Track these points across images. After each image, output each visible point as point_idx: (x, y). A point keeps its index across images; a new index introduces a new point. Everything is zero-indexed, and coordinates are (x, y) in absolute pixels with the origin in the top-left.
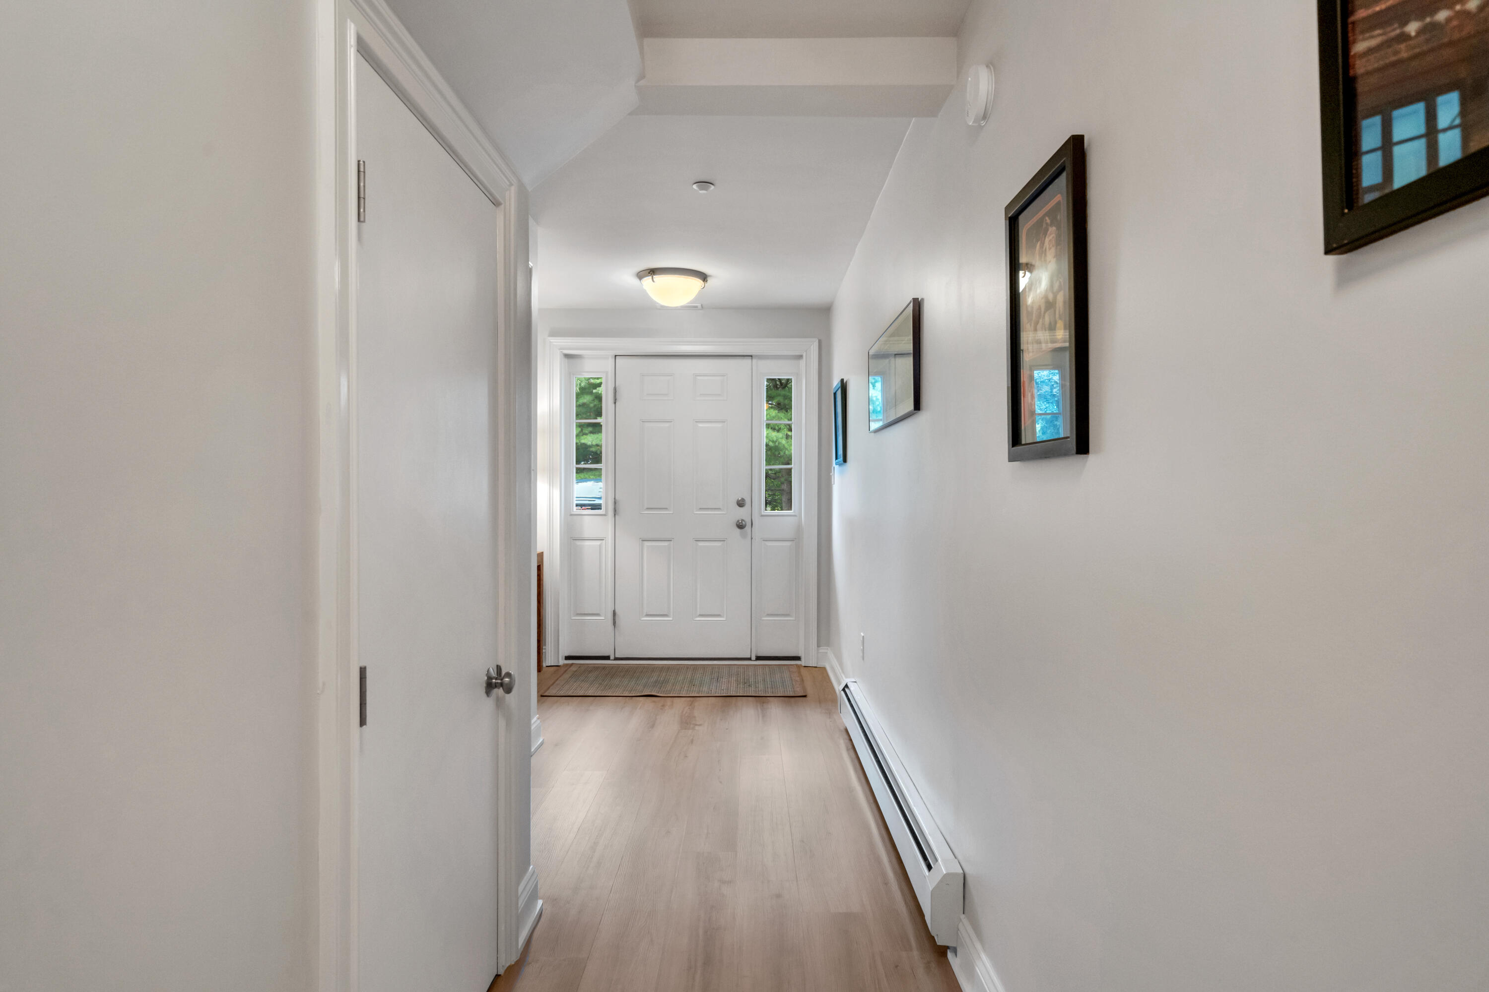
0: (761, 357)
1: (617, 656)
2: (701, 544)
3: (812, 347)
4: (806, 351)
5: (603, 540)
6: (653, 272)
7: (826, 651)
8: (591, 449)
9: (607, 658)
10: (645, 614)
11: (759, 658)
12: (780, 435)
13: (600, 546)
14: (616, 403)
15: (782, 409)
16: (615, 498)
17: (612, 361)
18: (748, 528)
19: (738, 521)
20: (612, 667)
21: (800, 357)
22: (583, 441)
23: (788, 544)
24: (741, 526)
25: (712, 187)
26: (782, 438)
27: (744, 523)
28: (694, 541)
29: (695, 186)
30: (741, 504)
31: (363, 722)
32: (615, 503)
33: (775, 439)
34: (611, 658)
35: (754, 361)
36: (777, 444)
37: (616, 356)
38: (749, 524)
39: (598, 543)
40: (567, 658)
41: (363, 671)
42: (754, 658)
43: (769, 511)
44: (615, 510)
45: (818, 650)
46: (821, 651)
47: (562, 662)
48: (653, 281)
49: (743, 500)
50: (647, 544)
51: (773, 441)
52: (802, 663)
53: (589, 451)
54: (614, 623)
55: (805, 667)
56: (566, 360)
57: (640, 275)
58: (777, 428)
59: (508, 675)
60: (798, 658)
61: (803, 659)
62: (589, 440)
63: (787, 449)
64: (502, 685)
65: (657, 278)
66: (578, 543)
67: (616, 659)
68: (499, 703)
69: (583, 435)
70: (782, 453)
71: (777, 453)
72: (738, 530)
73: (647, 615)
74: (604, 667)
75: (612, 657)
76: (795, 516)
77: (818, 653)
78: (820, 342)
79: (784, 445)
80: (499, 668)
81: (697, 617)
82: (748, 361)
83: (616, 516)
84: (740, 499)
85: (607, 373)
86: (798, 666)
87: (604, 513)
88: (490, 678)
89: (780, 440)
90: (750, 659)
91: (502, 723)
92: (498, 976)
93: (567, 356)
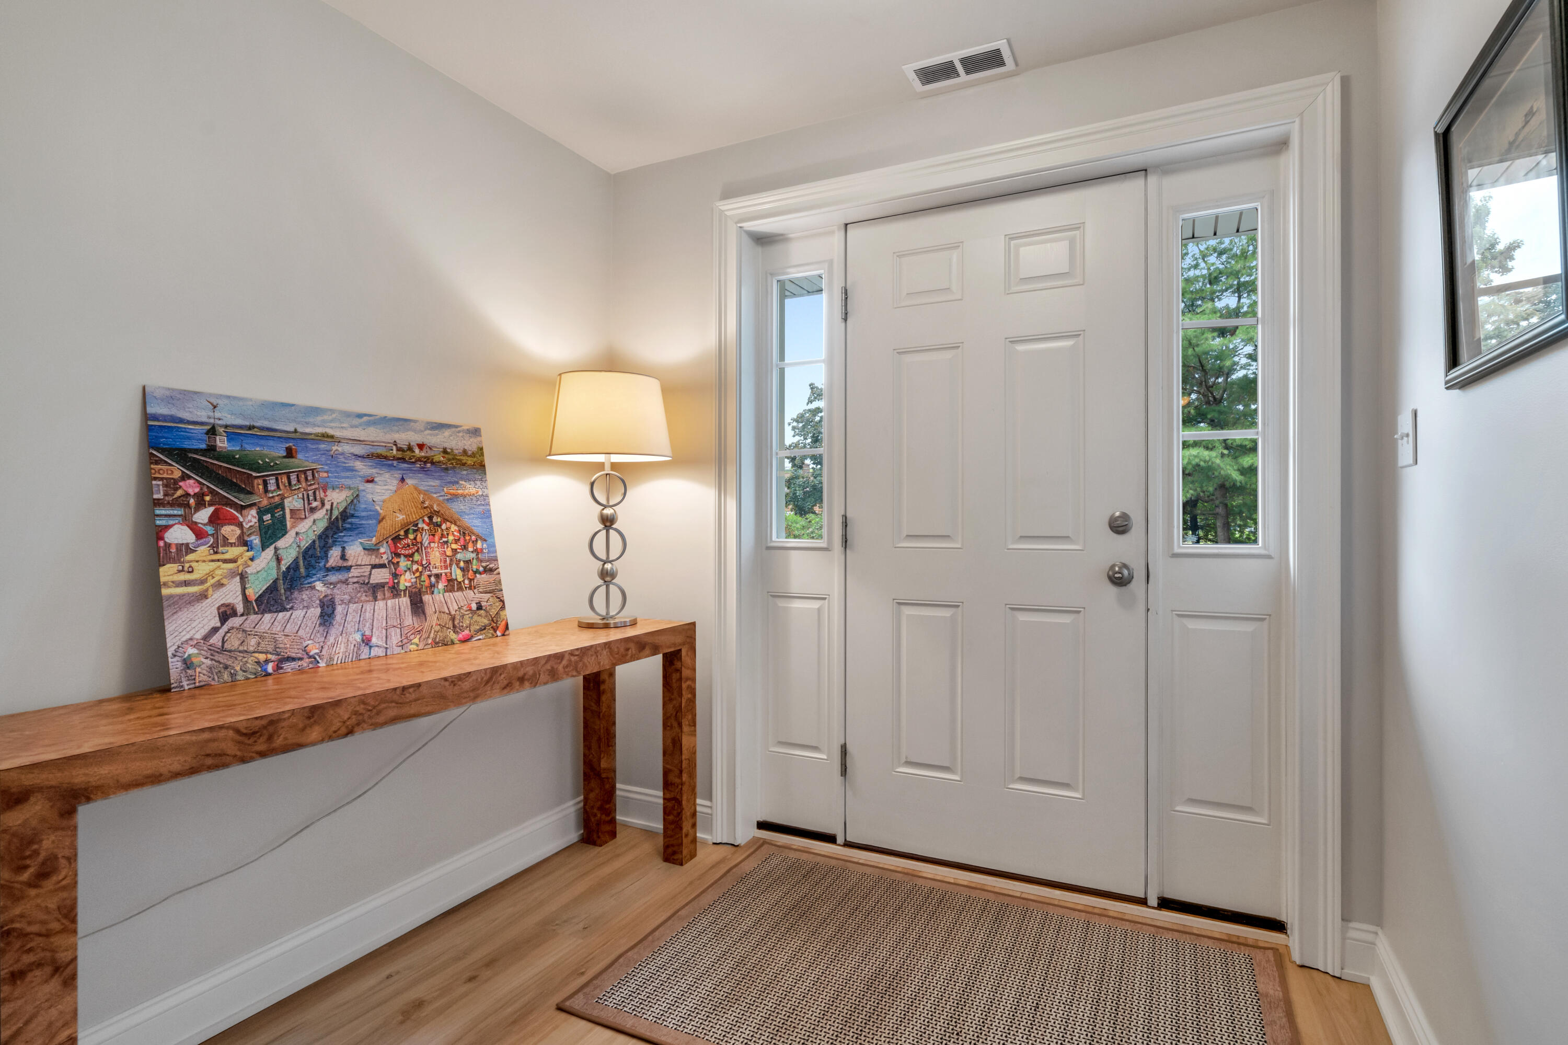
0: (1168, 167)
1: (849, 838)
2: (1022, 617)
3: (1321, 97)
4: (1302, 116)
5: (825, 599)
7: (1370, 937)
9: (832, 839)
10: (903, 758)
11: (1166, 904)
12: (1213, 454)
13: (819, 610)
14: (848, 320)
15: (1216, 426)
16: (845, 516)
17: (839, 233)
18: (1137, 585)
19: (1113, 566)
20: (840, 858)
21: (1281, 145)
23: (1248, 627)
24: (1119, 579)
26: (1216, 457)
27: (1126, 572)
28: (1008, 610)
30: (1119, 526)
32: (845, 524)
33: (1207, 458)
34: (837, 841)
35: (1152, 179)
36: (1210, 463)
37: (846, 225)
38: (1139, 575)
39: (815, 605)
40: (762, 825)
42: (1153, 901)
43: (1190, 547)
44: (845, 540)
45: (1344, 931)
46: (1352, 934)
49: (1125, 516)
50: (907, 611)
51: (1205, 461)
52: (1292, 949)
54: (844, 771)
55: (1302, 966)
56: (759, 249)
58: (1210, 446)
60: (1277, 926)
61: (1294, 935)
63: (1222, 469)
66: (781, 603)
67: (848, 845)
70: (1216, 474)
71: (1210, 473)
72: (1113, 590)
73: (909, 763)
74: (822, 861)
75: (840, 840)
76: (1269, 557)
77: (1344, 939)
78: (1345, 83)
79: (1219, 466)
81: (1014, 782)
82: (1136, 184)
83: (848, 551)
84: (1117, 514)
85: (830, 260)
87: (824, 545)
89: (1213, 460)
90: (1143, 902)
93: (759, 239)
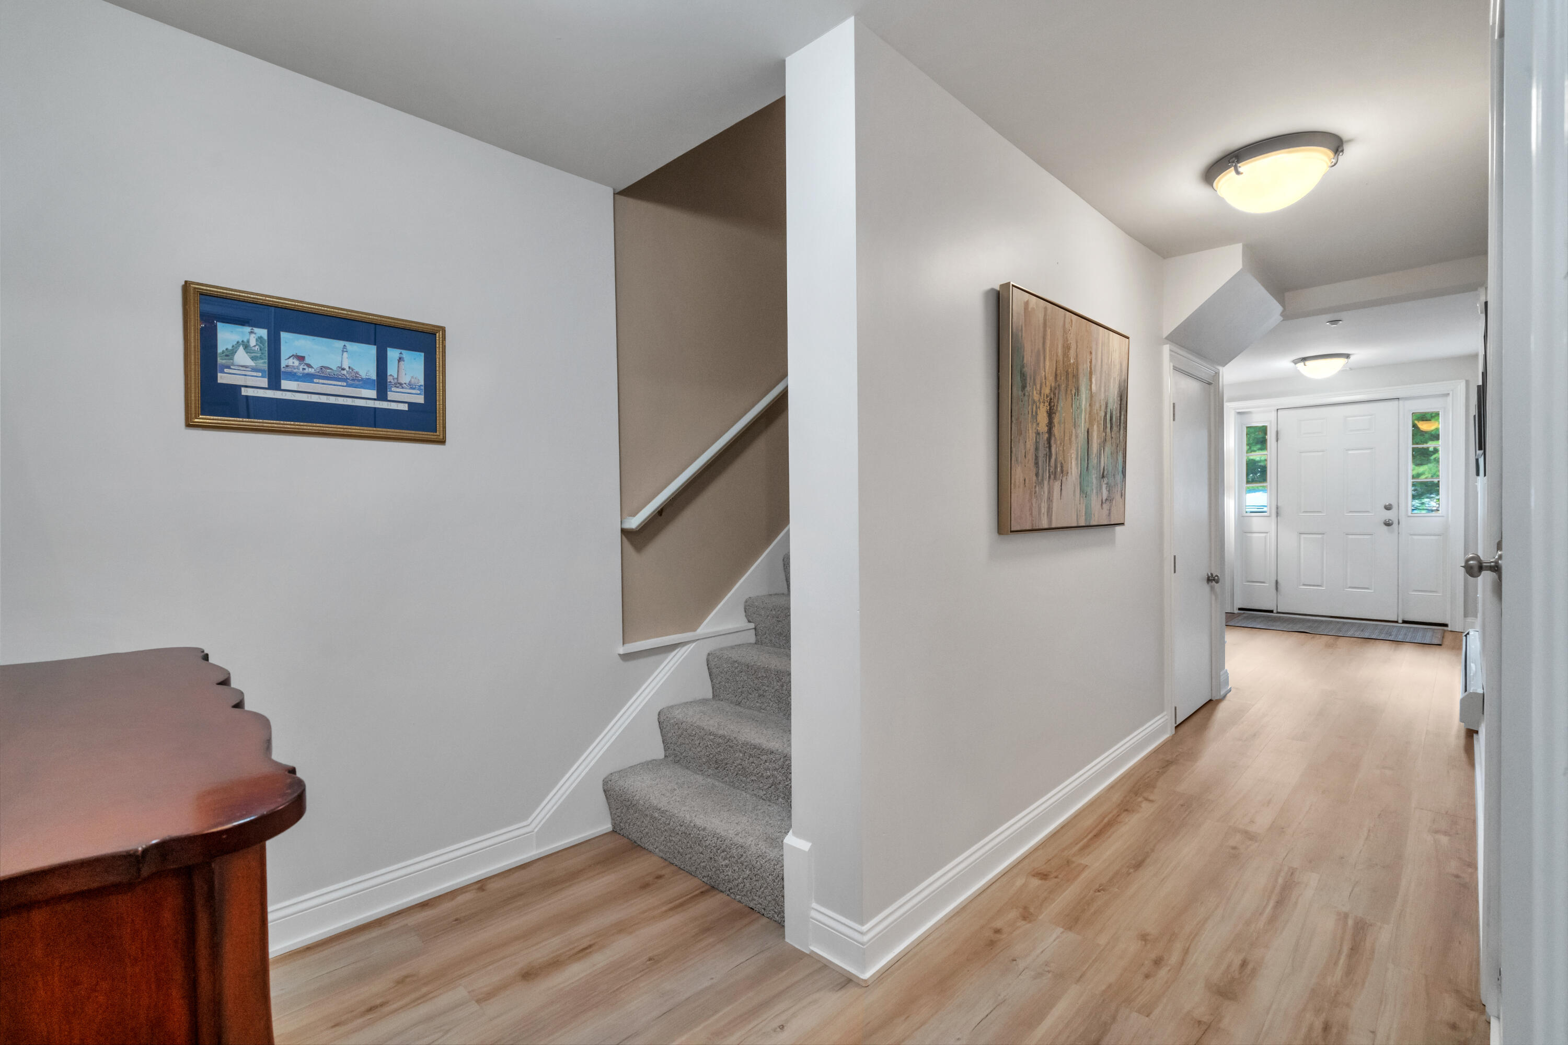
0: (1408, 398)
1: (1279, 611)
2: (1350, 537)
4: (1453, 390)
5: (1268, 533)
6: (1304, 359)
7: (1473, 621)
8: (1260, 464)
9: (1272, 611)
10: (1302, 584)
11: (1404, 622)
13: (1265, 538)
14: (1279, 442)
16: (1277, 505)
17: (1274, 414)
18: (1395, 525)
19: (1385, 520)
20: (1275, 617)
21: (1447, 395)
22: (1251, 458)
23: (1435, 538)
24: (1388, 524)
25: (1341, 322)
27: (1391, 521)
28: (1344, 535)
29: (1328, 323)
30: (1388, 508)
31: (1175, 572)
32: (1277, 508)
34: (1274, 612)
35: (1401, 402)
37: (1277, 410)
38: (1395, 521)
39: (1264, 535)
40: (1240, 609)
41: (1175, 557)
42: (1400, 621)
44: (1277, 513)
47: (1236, 611)
48: (1305, 365)
49: (1390, 505)
50: (1303, 536)
52: (1449, 628)
53: (1258, 465)
54: (1277, 589)
55: (1450, 631)
56: (1239, 416)
57: (1296, 362)
59: (1217, 576)
60: (1446, 625)
61: (1449, 626)
62: (1257, 456)
64: (1214, 580)
65: (1307, 363)
66: (1249, 535)
68: (1212, 589)
69: (1251, 452)
72: (1386, 527)
73: (1304, 585)
74: (1268, 617)
76: (1443, 516)
78: (1467, 382)
80: (1212, 574)
81: (1348, 588)
82: (1396, 402)
83: (1278, 518)
84: (1387, 504)
85: (1271, 422)
86: (1445, 631)
87: (1268, 515)
88: (1208, 577)
90: (1397, 622)
91: (1213, 597)
92: (1211, 700)
93: (1239, 413)
